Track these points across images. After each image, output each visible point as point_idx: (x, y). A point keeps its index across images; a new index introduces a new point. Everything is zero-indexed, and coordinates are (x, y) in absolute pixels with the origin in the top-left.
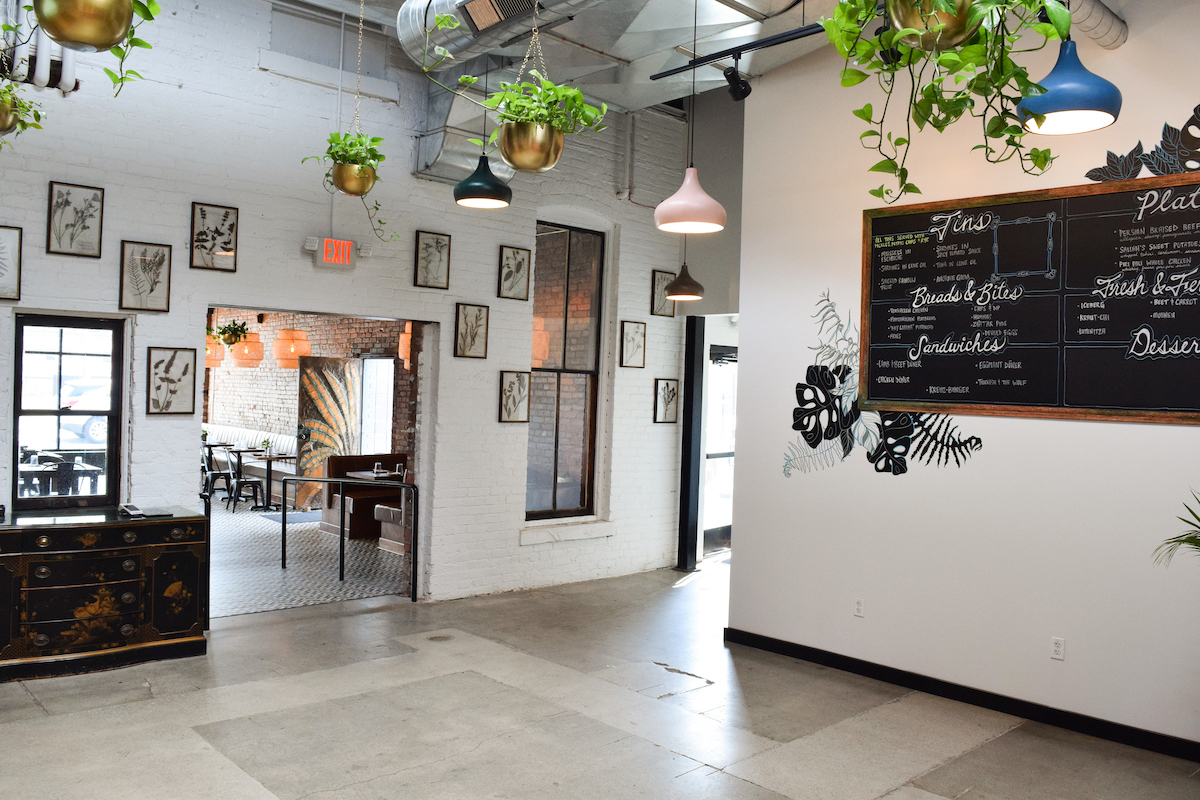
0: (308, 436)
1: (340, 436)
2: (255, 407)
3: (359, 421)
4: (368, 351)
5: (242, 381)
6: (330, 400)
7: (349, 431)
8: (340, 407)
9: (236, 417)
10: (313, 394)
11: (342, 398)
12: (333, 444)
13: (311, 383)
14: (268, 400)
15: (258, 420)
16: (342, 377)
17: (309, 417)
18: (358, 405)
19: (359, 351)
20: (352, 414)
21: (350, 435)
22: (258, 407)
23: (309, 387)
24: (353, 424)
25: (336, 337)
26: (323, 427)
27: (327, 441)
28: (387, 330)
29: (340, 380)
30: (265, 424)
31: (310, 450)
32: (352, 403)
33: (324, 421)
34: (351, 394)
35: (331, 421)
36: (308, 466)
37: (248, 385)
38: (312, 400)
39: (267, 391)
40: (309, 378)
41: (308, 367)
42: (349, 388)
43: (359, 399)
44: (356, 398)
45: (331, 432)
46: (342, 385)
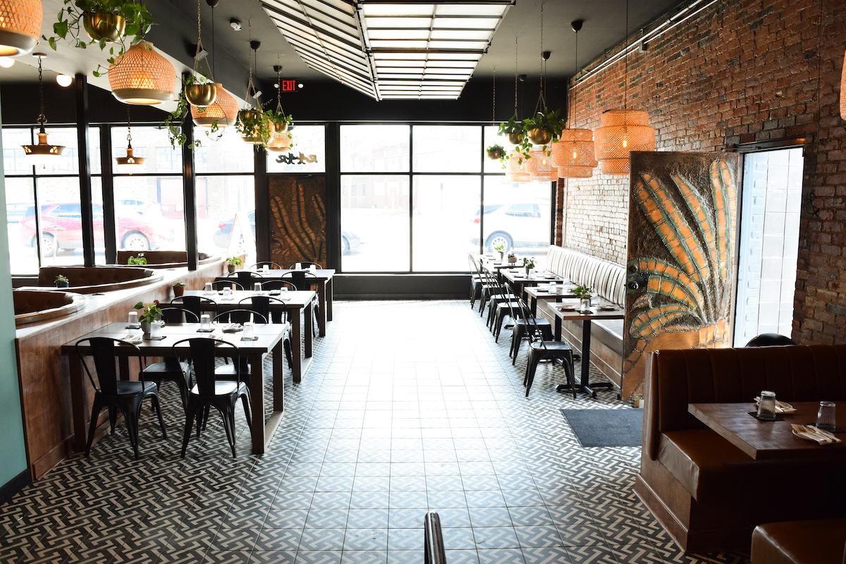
0: (644, 284)
1: (700, 286)
2: (601, 229)
3: (734, 261)
4: (752, 137)
5: (590, 198)
6: (683, 225)
7: (716, 277)
8: (700, 236)
9: (584, 241)
10: (655, 216)
11: (705, 223)
12: (687, 299)
13: (651, 196)
14: (614, 221)
15: (605, 245)
16: (705, 187)
17: (647, 253)
18: (733, 233)
19: (736, 141)
20: (722, 248)
21: (717, 283)
22: (605, 230)
23: (648, 204)
24: (722, 265)
25: (700, 123)
26: (671, 271)
27: (678, 294)
28: (790, 93)
29: (702, 192)
30: (611, 252)
31: (646, 308)
32: (721, 229)
33: (673, 260)
34: (720, 215)
35: (686, 260)
36: (644, 333)
37: (595, 203)
38: (652, 226)
39: (614, 210)
40: (647, 188)
41: (646, 170)
42: (718, 204)
43: (734, 224)
44: (728, 221)
45: (684, 279)
46: (704, 200)
